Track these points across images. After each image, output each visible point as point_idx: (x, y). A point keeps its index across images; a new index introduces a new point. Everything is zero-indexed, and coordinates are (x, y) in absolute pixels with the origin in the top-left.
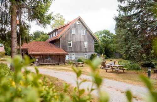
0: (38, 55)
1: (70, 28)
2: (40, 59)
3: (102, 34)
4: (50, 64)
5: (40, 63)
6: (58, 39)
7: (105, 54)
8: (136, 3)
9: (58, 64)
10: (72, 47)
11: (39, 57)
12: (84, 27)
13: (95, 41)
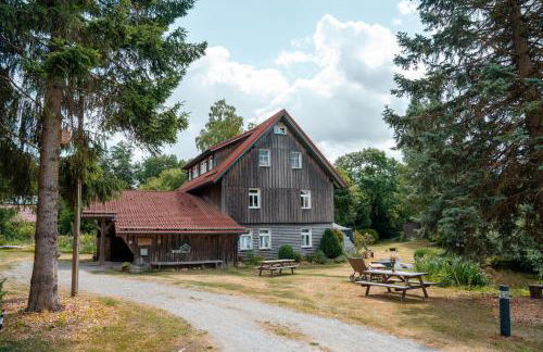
0: (146, 236)
1: (253, 147)
2: (153, 250)
3: (362, 161)
4: (188, 266)
5: (153, 263)
6: (215, 181)
7: (373, 226)
8: (453, 69)
9: (213, 266)
10: (259, 207)
11: (149, 242)
12: (297, 143)
13: (335, 188)
